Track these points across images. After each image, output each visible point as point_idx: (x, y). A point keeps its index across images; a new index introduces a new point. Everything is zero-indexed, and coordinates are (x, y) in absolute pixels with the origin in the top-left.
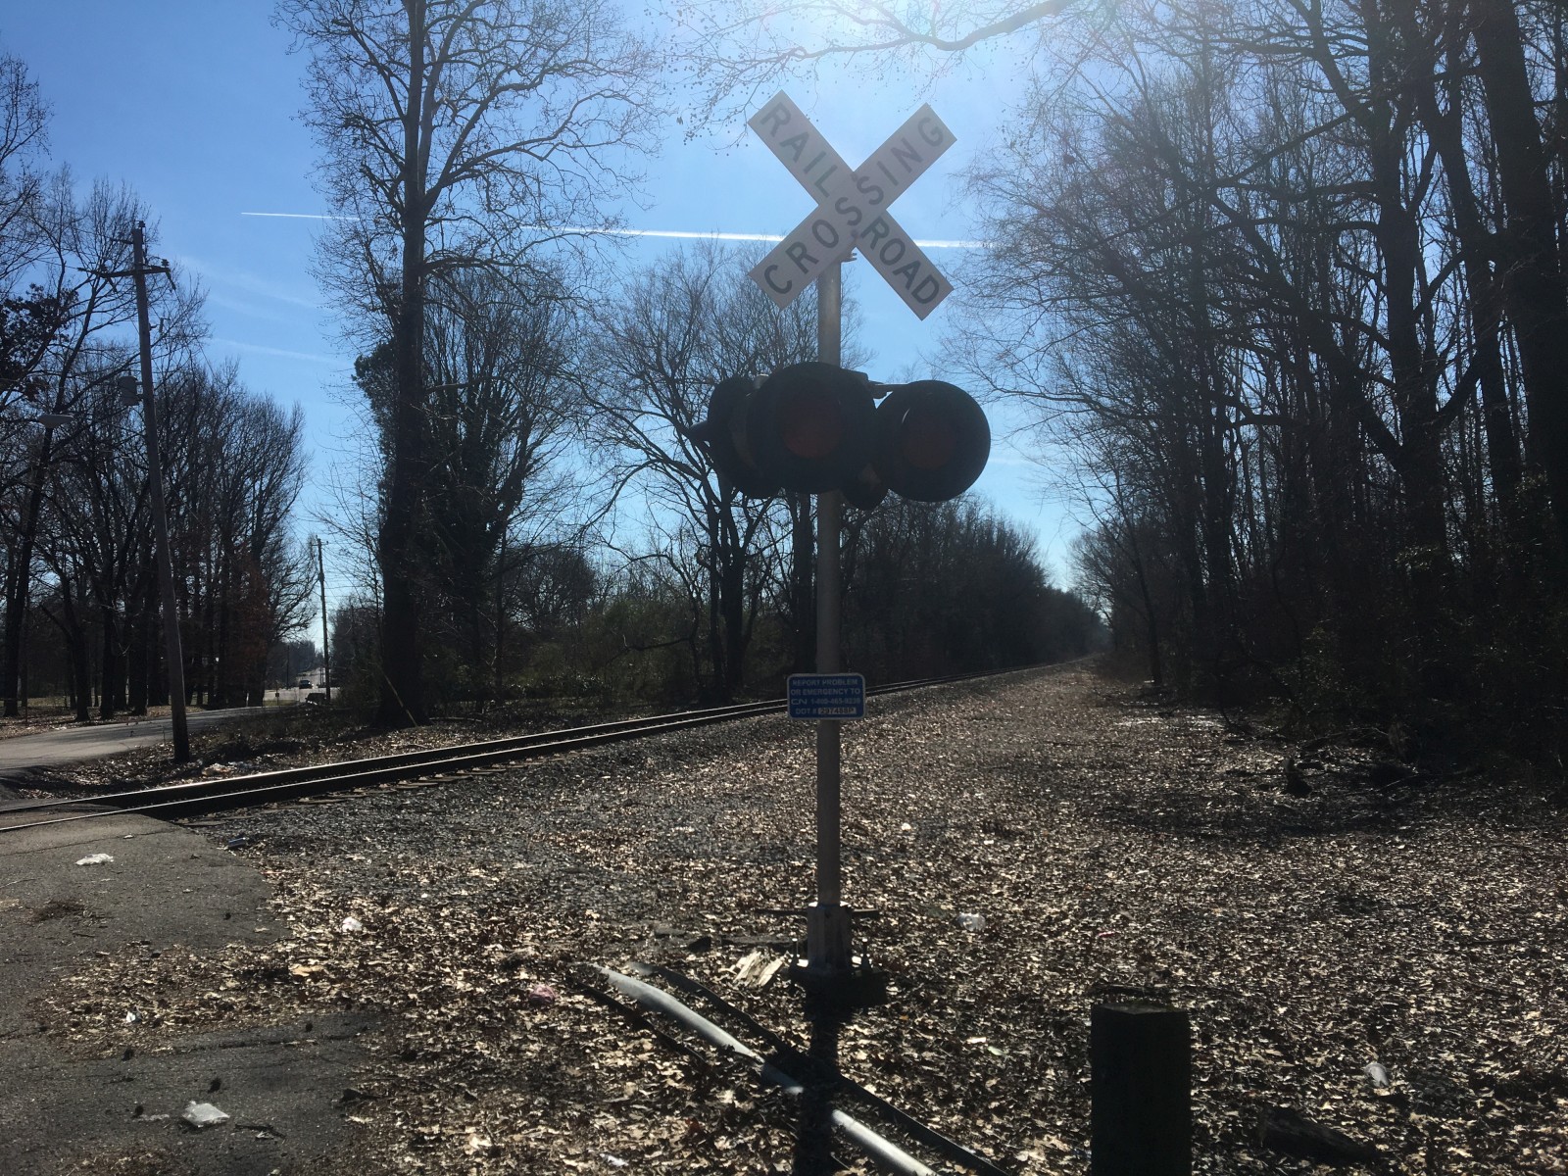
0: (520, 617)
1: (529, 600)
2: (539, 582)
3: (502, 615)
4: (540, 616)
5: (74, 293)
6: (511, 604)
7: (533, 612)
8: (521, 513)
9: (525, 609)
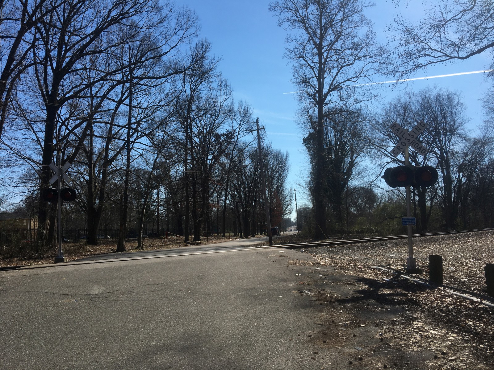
0: (353, 210)
1: (355, 204)
2: (358, 198)
3: (347, 209)
4: (359, 209)
5: (235, 130)
6: (350, 205)
7: (357, 208)
8: (352, 179)
9: (354, 207)
